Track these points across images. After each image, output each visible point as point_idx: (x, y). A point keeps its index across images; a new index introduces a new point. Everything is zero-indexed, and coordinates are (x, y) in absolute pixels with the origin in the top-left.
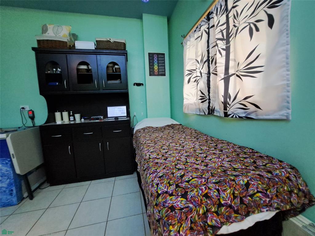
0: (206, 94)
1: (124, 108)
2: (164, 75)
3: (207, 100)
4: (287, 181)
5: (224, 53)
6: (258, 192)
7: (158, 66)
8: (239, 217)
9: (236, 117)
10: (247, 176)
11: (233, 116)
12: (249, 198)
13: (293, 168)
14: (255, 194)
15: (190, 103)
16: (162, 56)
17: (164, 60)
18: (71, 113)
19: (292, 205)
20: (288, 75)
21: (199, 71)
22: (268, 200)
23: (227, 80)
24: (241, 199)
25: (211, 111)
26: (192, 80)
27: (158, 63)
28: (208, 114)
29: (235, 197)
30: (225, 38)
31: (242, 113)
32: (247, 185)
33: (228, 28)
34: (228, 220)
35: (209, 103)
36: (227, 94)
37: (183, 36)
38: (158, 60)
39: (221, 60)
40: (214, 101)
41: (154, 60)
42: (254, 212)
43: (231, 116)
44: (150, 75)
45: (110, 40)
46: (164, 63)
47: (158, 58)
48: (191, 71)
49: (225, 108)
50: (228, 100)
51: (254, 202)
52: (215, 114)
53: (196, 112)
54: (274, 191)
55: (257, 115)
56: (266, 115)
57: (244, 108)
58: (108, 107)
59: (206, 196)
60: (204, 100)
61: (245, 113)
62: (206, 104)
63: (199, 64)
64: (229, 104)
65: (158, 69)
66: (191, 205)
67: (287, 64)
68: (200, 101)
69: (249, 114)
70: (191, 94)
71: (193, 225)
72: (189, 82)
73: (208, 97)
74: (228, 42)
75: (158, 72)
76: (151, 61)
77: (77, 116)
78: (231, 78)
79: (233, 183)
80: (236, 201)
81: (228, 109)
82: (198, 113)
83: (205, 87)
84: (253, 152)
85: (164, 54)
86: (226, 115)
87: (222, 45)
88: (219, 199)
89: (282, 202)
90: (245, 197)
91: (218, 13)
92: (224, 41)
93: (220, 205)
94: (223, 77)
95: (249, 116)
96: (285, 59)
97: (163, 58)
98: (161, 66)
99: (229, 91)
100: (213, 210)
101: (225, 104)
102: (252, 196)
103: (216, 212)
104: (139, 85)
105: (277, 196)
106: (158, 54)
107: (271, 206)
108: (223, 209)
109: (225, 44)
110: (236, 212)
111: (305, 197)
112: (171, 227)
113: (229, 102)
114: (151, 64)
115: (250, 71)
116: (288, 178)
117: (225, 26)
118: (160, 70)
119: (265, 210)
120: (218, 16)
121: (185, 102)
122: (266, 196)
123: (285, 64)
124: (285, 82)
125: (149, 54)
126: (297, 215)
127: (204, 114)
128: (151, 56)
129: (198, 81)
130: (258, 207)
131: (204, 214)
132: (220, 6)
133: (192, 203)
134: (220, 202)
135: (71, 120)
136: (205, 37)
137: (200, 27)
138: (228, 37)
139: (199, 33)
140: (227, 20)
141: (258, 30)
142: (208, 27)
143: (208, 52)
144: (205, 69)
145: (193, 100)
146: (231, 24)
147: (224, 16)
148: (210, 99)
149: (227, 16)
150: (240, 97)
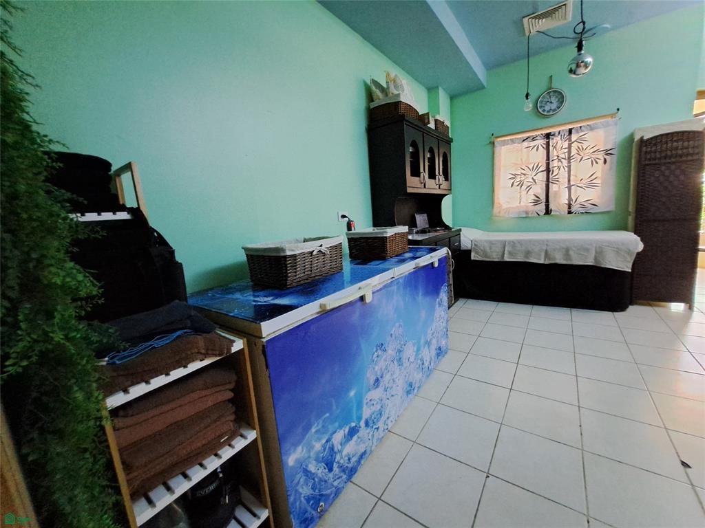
0: (543, 197)
3: (543, 203)
5: (567, 169)
9: (578, 213)
15: (513, 207)
21: (531, 178)
23: (569, 188)
26: (516, 184)
28: (544, 215)
31: (583, 210)
33: (570, 152)
35: (547, 206)
36: (570, 199)
37: (491, 135)
39: (563, 174)
43: (574, 213)
48: (515, 176)
49: (570, 208)
50: (571, 202)
52: (552, 213)
53: (518, 215)
55: (595, 211)
57: (584, 206)
58: (416, 215)
60: (540, 202)
61: (585, 210)
62: (542, 207)
68: (531, 204)
69: (589, 210)
72: (512, 185)
73: (544, 201)
74: (569, 162)
78: (573, 187)
81: (572, 208)
82: (524, 216)
83: (542, 191)
86: (570, 212)
87: (565, 163)
94: (566, 186)
99: (572, 196)
101: (570, 206)
115: (591, 185)
117: (567, 150)
127: (537, 215)
129: (531, 187)
136: (543, 152)
137: (534, 139)
138: (569, 159)
139: (533, 144)
140: (570, 147)
141: (597, 163)
142: (548, 144)
143: (548, 164)
144: (542, 177)
145: (515, 204)
146: (574, 151)
147: (567, 143)
148: (547, 202)
149: (570, 144)
150: (582, 200)
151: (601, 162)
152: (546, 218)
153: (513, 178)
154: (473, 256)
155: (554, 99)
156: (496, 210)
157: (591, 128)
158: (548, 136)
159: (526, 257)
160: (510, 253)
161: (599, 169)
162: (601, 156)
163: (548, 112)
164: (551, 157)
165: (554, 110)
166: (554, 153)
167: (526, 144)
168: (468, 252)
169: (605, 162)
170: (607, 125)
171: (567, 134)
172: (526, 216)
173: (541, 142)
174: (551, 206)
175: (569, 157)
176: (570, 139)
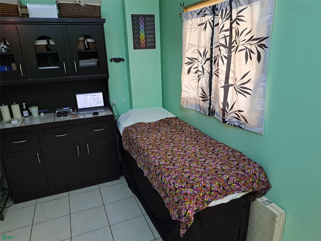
0: (207, 94)
1: (100, 95)
2: (154, 47)
3: (208, 100)
4: (253, 176)
5: (225, 61)
6: (234, 183)
7: (146, 34)
8: (221, 196)
9: (231, 125)
10: (228, 175)
11: (230, 123)
12: (228, 186)
13: (260, 167)
14: (232, 184)
15: (190, 97)
16: (151, 19)
17: (154, 25)
18: (24, 106)
19: (254, 189)
20: (264, 104)
21: (201, 65)
22: (239, 187)
23: (226, 88)
24: (223, 187)
25: (211, 112)
26: (193, 70)
27: (145, 30)
28: (208, 115)
29: (220, 187)
30: (228, 46)
31: (236, 122)
32: (228, 179)
33: (231, 37)
34: (216, 198)
35: (210, 104)
36: (225, 103)
37: (182, 5)
38: (145, 26)
39: (223, 68)
40: (215, 103)
41: (139, 26)
42: (230, 194)
43: (227, 123)
44: (135, 48)
45: (80, 3)
46: (154, 29)
47: (145, 21)
48: (192, 60)
50: (226, 108)
51: (231, 188)
52: (215, 116)
53: (195, 108)
54: (243, 182)
55: (246, 127)
56: (251, 128)
57: (238, 118)
58: (77, 95)
59: (204, 187)
60: (205, 99)
61: (238, 122)
62: (206, 105)
63: (202, 57)
64: (226, 112)
65: (146, 39)
66: (196, 192)
67: (264, 96)
68: (201, 99)
69: (241, 124)
70: (191, 87)
71: (197, 201)
72: (189, 72)
73: (209, 98)
74: (230, 52)
75: (146, 43)
76: (136, 27)
77: (34, 110)
78: (230, 87)
79: (220, 179)
80: (220, 188)
81: (226, 116)
82: (199, 111)
83: (207, 87)
84: (241, 155)
85: (153, 16)
87: (224, 51)
88: (211, 188)
89: (247, 187)
90: (226, 186)
91: (223, 17)
92: (226, 49)
93: (211, 191)
94: (223, 85)
95: (241, 126)
96: (263, 93)
97: (152, 21)
98: (150, 34)
99: (228, 100)
100: (208, 193)
101: (224, 111)
102: (230, 185)
103: (209, 195)
104: (117, 60)
105: (244, 185)
106: (145, 16)
107: (240, 190)
108: (213, 193)
109: (227, 51)
110: (220, 194)
111: (264, 184)
112: (186, 203)
113: (227, 110)
114: (136, 32)
116: (254, 174)
117: (228, 33)
118: (148, 41)
119: (236, 192)
120: (223, 18)
121: (184, 95)
122: (238, 185)
123: (263, 96)
124: (262, 109)
125: (133, 16)
126: (262, 196)
127: (205, 113)
128: (135, 18)
129: (200, 77)
130: (233, 191)
131: (203, 195)
132: (225, 9)
133: (196, 191)
134: (211, 189)
135: (25, 115)
137: (204, 14)
138: (231, 46)
139: (203, 20)
141: (251, 58)
142: (213, 21)
143: (212, 51)
144: (208, 67)
146: (234, 36)
147: (228, 22)
148: (210, 101)
149: (231, 24)
150: (236, 108)
151: (254, 56)
152: (211, 119)
153: (190, 63)
158: (214, 10)
161: (252, 66)
162: (254, 47)
167: (198, 20)
169: (259, 59)
171: (228, 8)
173: (209, 17)
174: (214, 107)
175: (231, 43)
176: (231, 16)
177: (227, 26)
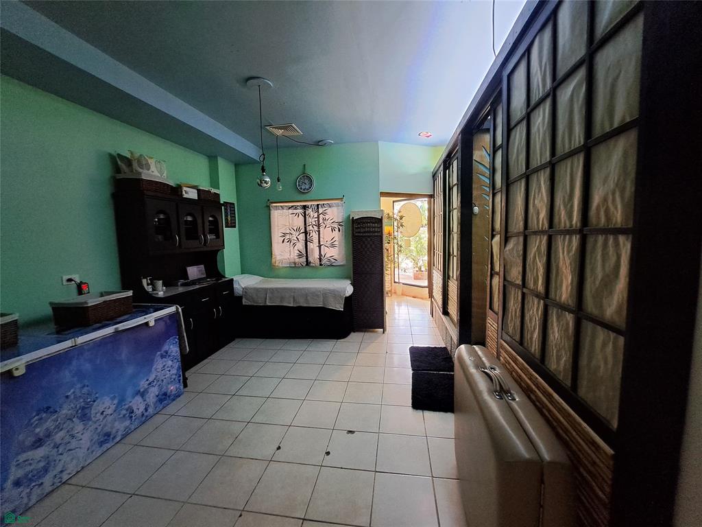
0: (304, 252)
2: (235, 227)
3: (304, 256)
5: (317, 233)
11: (325, 265)
15: (283, 258)
16: (233, 206)
17: (235, 211)
21: (295, 237)
23: (320, 247)
25: (308, 264)
26: (286, 241)
27: (231, 213)
28: (306, 266)
31: (329, 263)
33: (318, 221)
35: (307, 259)
36: (320, 255)
37: (267, 201)
38: (230, 211)
39: (315, 236)
40: (312, 256)
43: (323, 265)
44: (226, 226)
46: (235, 214)
47: (230, 207)
48: (285, 234)
49: (320, 261)
52: (311, 265)
53: (290, 265)
57: (329, 261)
58: (187, 268)
60: (302, 256)
62: (304, 259)
65: (231, 220)
68: (296, 257)
72: (283, 242)
74: (319, 228)
75: (231, 223)
81: (322, 262)
83: (303, 248)
85: (234, 204)
86: (321, 265)
87: (316, 228)
94: (317, 246)
95: (332, 264)
97: (234, 208)
98: (233, 217)
106: (230, 204)
113: (322, 258)
115: (333, 246)
117: (316, 219)
124: (345, 252)
127: (302, 266)
128: (225, 204)
129: (295, 244)
136: (301, 218)
137: (296, 209)
138: (319, 226)
139: (295, 211)
140: (318, 217)
141: (335, 230)
142: (305, 213)
143: (305, 228)
144: (302, 237)
145: (287, 256)
146: (321, 221)
147: (316, 214)
148: (307, 256)
149: (318, 216)
150: (327, 256)
151: (337, 230)
152: (307, 268)
153: (283, 236)
154: (245, 302)
155: (306, 181)
156: (273, 260)
157: (330, 206)
158: (305, 207)
159: (281, 301)
160: (270, 299)
161: (336, 234)
162: (336, 225)
163: (304, 190)
164: (307, 222)
165: (308, 189)
166: (309, 220)
167: (291, 211)
168: (240, 298)
169: (339, 231)
170: (338, 206)
171: (316, 208)
172: (294, 266)
173: (300, 211)
174: (310, 259)
175: (319, 224)
176: (318, 212)
177: (316, 216)
